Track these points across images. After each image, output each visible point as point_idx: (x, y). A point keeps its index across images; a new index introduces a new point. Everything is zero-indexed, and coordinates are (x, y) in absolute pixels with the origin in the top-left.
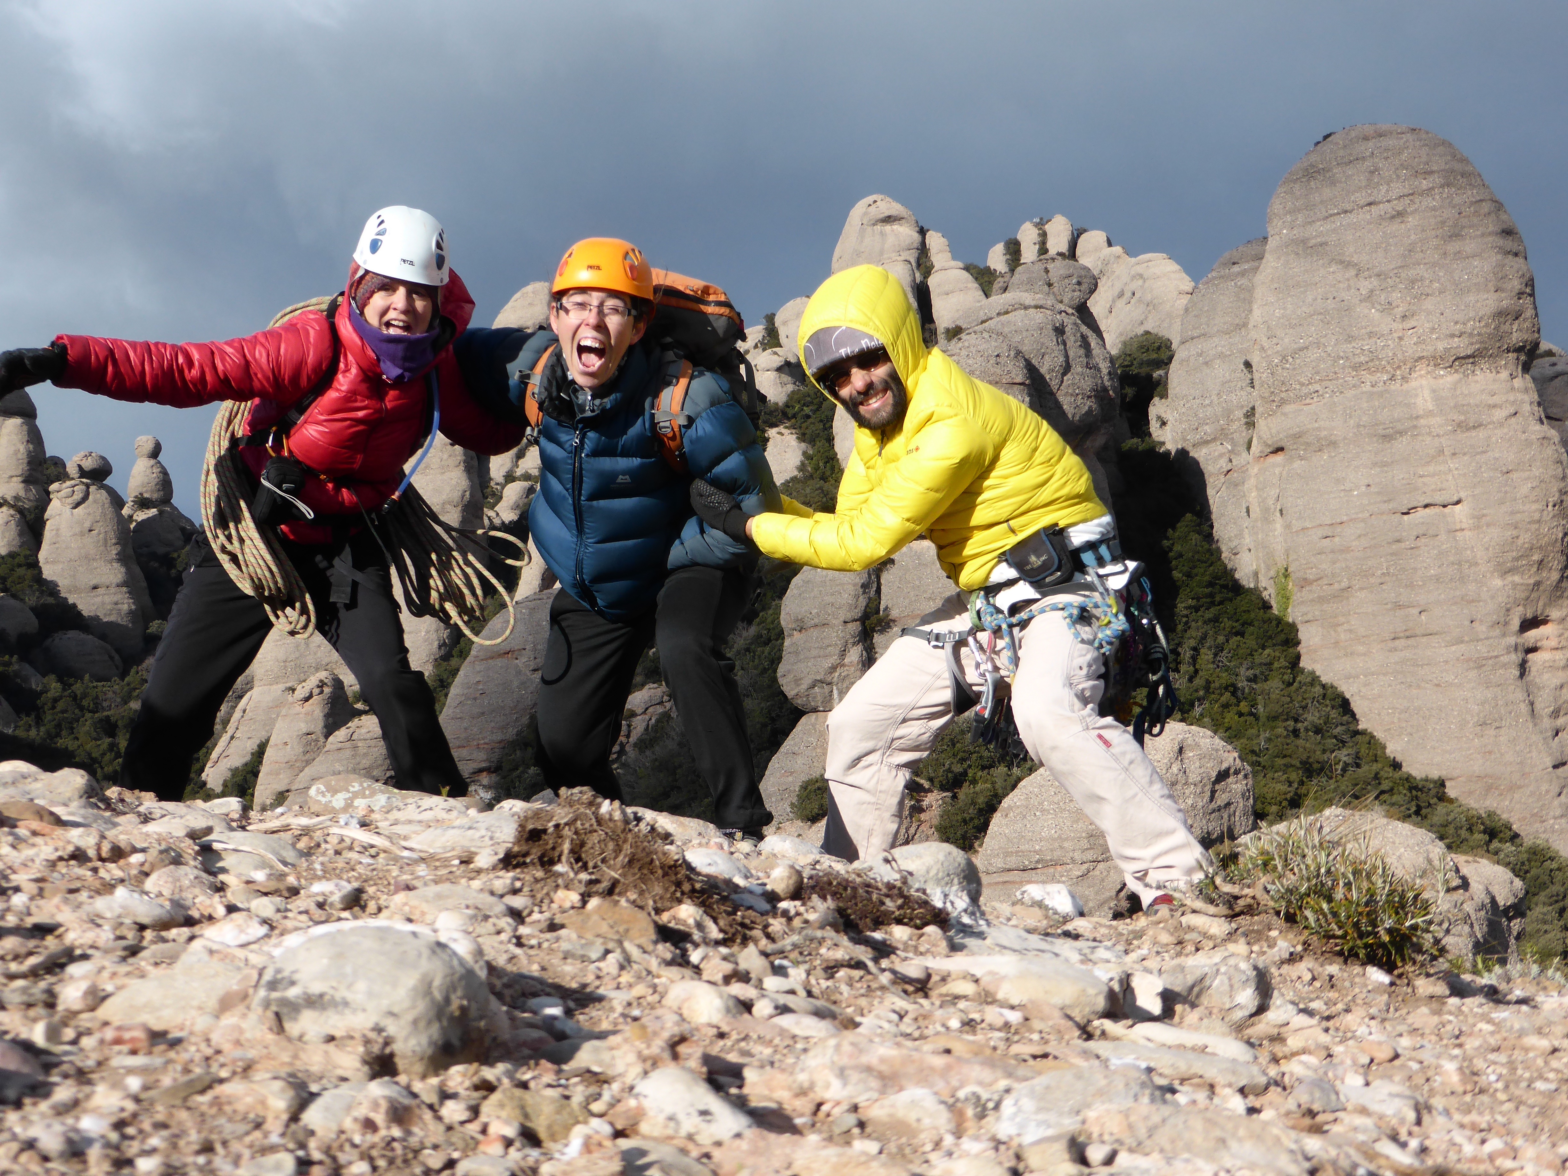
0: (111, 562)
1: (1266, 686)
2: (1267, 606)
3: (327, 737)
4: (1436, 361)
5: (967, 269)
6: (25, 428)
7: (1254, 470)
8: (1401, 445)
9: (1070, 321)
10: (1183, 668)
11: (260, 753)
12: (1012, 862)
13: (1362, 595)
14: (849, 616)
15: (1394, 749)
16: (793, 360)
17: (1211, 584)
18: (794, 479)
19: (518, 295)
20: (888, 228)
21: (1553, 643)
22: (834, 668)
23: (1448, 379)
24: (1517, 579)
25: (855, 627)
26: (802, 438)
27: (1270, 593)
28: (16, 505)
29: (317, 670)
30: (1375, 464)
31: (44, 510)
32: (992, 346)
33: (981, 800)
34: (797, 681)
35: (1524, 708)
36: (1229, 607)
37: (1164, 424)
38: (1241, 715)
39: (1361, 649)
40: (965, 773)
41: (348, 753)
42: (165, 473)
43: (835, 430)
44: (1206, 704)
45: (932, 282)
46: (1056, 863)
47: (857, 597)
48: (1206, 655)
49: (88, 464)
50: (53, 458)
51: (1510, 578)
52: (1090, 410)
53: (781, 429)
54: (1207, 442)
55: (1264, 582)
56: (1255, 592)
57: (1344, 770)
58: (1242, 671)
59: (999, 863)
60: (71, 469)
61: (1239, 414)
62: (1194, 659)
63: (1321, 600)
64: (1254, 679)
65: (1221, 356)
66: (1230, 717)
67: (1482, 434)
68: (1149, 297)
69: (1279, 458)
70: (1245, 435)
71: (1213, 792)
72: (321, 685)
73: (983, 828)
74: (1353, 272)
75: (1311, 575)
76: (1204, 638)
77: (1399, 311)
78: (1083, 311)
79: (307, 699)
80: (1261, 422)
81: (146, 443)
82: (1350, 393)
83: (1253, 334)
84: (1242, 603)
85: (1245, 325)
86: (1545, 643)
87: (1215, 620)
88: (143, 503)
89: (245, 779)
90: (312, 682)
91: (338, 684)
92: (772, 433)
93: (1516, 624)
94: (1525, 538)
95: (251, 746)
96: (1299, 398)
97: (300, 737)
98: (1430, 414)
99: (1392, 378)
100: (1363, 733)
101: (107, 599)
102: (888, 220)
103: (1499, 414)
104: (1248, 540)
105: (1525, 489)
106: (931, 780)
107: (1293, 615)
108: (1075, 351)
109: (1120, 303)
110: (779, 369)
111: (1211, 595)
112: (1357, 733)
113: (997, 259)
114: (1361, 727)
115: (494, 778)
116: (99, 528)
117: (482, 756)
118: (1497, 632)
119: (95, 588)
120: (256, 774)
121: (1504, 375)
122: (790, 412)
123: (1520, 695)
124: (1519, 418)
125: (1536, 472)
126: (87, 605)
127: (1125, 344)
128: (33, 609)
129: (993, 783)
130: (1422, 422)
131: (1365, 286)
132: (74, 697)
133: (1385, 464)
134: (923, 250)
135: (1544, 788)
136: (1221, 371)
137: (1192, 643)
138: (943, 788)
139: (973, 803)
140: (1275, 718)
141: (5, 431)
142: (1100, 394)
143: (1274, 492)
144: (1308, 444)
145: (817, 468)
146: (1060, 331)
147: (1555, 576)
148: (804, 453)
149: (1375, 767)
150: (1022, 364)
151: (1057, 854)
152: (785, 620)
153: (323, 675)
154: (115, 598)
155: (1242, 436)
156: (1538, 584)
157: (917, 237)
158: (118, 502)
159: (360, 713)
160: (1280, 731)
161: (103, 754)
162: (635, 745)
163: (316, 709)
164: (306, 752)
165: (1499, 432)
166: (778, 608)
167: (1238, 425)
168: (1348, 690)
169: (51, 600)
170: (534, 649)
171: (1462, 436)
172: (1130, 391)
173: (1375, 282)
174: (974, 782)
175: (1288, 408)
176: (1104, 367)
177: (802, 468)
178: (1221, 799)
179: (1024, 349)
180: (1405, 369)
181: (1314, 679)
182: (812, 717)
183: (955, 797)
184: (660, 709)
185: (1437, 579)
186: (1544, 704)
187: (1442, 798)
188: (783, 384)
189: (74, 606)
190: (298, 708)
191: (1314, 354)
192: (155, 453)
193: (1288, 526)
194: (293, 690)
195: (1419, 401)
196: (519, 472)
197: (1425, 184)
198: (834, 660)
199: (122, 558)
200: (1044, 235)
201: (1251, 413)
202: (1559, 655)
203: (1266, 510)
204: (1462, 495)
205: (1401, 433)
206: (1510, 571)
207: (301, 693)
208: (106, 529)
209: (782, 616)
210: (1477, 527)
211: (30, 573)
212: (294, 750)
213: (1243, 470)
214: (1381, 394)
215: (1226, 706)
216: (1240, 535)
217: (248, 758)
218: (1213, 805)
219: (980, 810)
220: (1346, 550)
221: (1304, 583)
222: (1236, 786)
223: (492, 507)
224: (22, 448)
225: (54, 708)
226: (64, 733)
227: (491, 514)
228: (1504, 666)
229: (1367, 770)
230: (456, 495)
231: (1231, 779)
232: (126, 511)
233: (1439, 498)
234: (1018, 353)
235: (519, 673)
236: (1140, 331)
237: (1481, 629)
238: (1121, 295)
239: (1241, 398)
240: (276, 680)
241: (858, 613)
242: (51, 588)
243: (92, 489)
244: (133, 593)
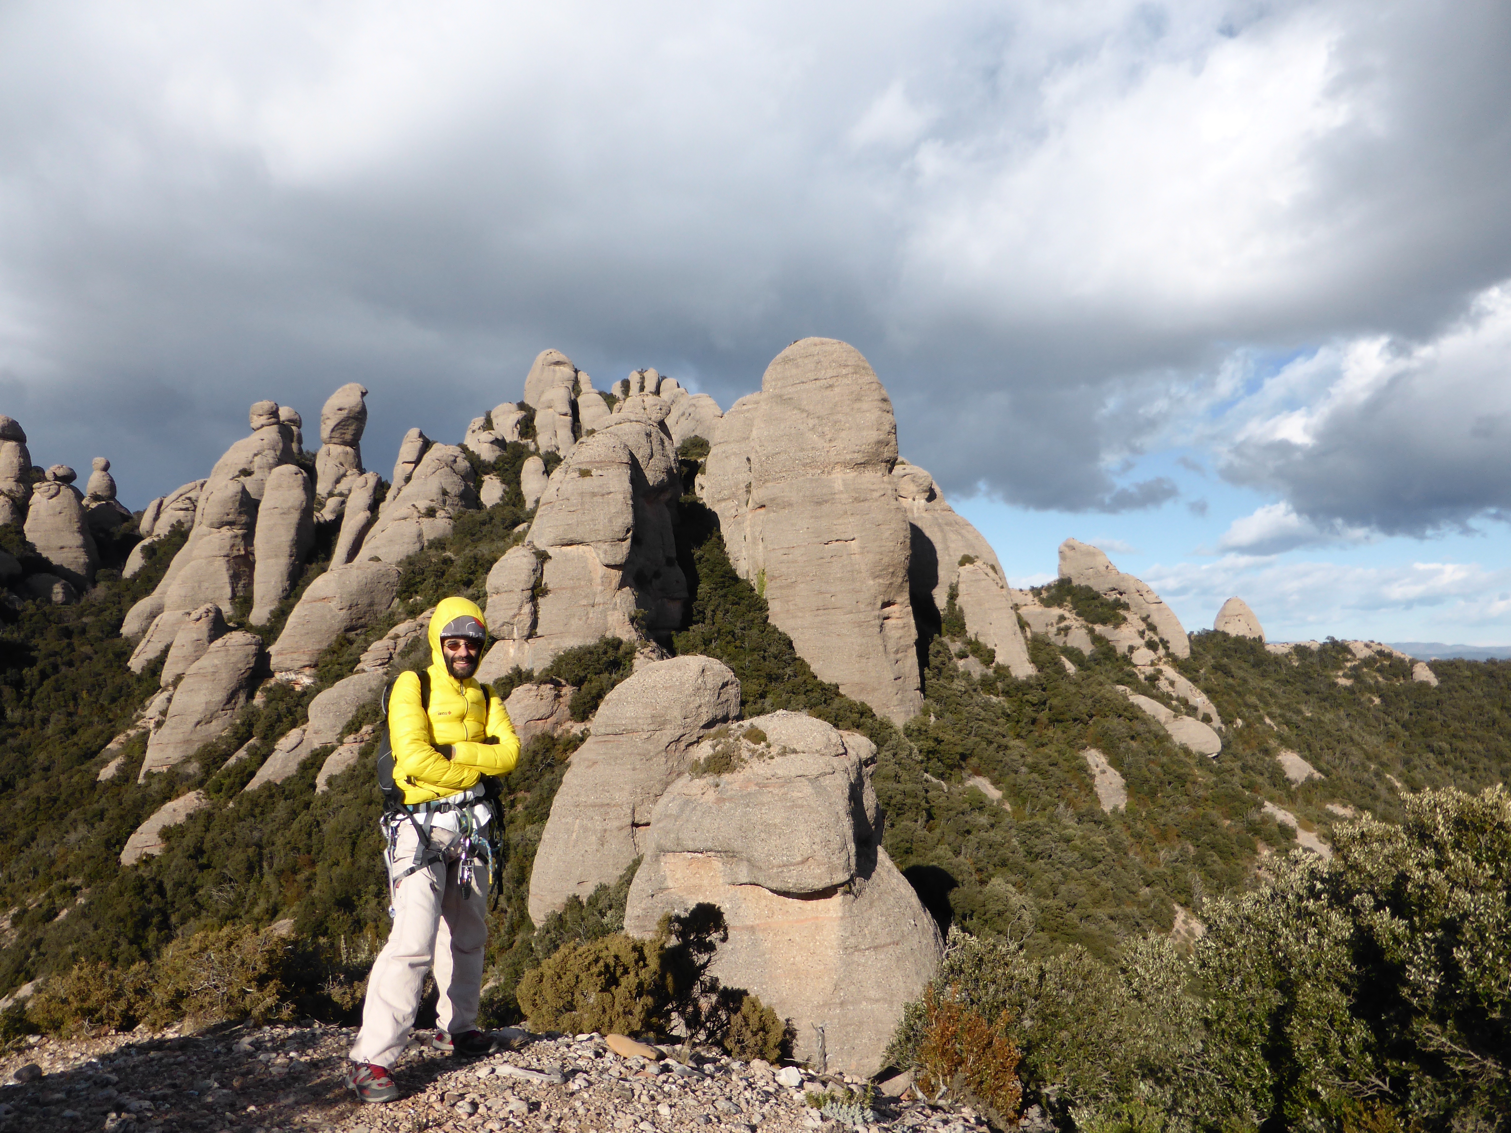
0: (73, 532)
1: (750, 632)
2: (752, 590)
3: (211, 641)
4: (846, 464)
5: (600, 394)
6: (18, 448)
7: (749, 516)
8: (826, 507)
9: (655, 431)
10: (707, 621)
11: (166, 651)
12: (610, 730)
13: (802, 586)
14: (525, 587)
15: (814, 668)
16: (500, 438)
17: (723, 577)
18: (497, 505)
19: (340, 390)
20: (557, 368)
21: (897, 615)
22: (515, 616)
23: (851, 474)
24: (881, 581)
25: (528, 593)
26: (503, 482)
27: (754, 583)
28: (10, 495)
29: (205, 602)
30: (812, 517)
31: (30, 499)
32: (612, 441)
33: (594, 692)
34: (494, 622)
35: (881, 648)
36: (733, 589)
37: (702, 488)
38: (736, 647)
39: (800, 614)
40: (586, 677)
41: (223, 654)
42: (112, 480)
43: (522, 479)
44: (718, 641)
45: (580, 400)
46: (634, 731)
47: (530, 576)
48: (720, 614)
49: (60, 472)
50: (36, 467)
51: (877, 580)
52: (663, 480)
53: (491, 476)
54: (725, 500)
55: (751, 577)
56: (747, 581)
57: (789, 678)
58: (738, 624)
59: (602, 730)
60: (49, 474)
61: (743, 485)
62: (713, 616)
63: (781, 587)
64: (743, 629)
65: (735, 454)
66: (731, 649)
67: (867, 504)
68: (698, 417)
69: (763, 510)
70: (745, 497)
71: (719, 694)
72: (208, 611)
73: (596, 707)
74: (805, 415)
75: (776, 574)
76: (719, 605)
77: (828, 437)
78: (662, 425)
79: (198, 620)
80: (754, 492)
81: (100, 461)
82: (801, 479)
83: (752, 444)
84: (739, 587)
85: (748, 438)
86: (893, 615)
87: (725, 596)
88: (96, 497)
89: (156, 666)
90: (202, 609)
91: (218, 612)
92: (486, 478)
93: (879, 604)
94: (886, 560)
95: (161, 646)
96: (775, 479)
97: (193, 642)
98: (841, 492)
99: (823, 472)
100: (799, 659)
101: (70, 555)
102: (558, 363)
103: (876, 495)
104: (744, 554)
105: (887, 534)
106: (567, 680)
107: (766, 595)
108: (656, 447)
109: (683, 419)
110: (492, 443)
111: (724, 582)
112: (796, 659)
113: (616, 390)
114: (798, 655)
115: (313, 671)
116: (67, 512)
117: (306, 658)
118: (870, 608)
119: (62, 548)
120: (163, 663)
121: (880, 474)
122: (497, 467)
123: (880, 642)
124: (886, 497)
125: (893, 526)
126: (55, 558)
127: (684, 441)
128: (18, 559)
129: (601, 682)
130: (837, 496)
131: (811, 422)
132: (44, 614)
133: (817, 517)
134: (576, 382)
135: (889, 690)
136: (734, 462)
137: (712, 608)
138: (573, 685)
139: (590, 693)
140: (754, 650)
141: (3, 449)
142: (669, 471)
143: (759, 529)
144: (778, 504)
145: (511, 499)
146: (649, 435)
147: (900, 580)
148: (504, 491)
149: (804, 677)
150: (627, 452)
151: (634, 726)
152: (488, 587)
153: (209, 606)
154: (75, 555)
155: (744, 497)
156: (891, 584)
157: (573, 374)
158: (79, 496)
159: (232, 629)
160: (756, 656)
161: (63, 649)
162: (399, 654)
163: (204, 626)
164: (196, 651)
165: (875, 504)
166: (485, 579)
167: (742, 491)
168: (792, 636)
169: (31, 554)
170: (341, 597)
171: (856, 505)
172: (685, 470)
173: (817, 421)
174: (590, 681)
175: (769, 484)
176: (672, 456)
177: (502, 498)
178: (723, 698)
179: (629, 444)
180: (830, 468)
181: (775, 629)
182: (502, 642)
183: (580, 690)
184: (414, 634)
185: (841, 579)
186: (892, 647)
187: (838, 694)
188: (494, 451)
189: (47, 558)
190: (192, 625)
191: (784, 457)
192: (106, 468)
193: (766, 548)
194: (189, 614)
195: (836, 485)
196: (336, 492)
197: (844, 372)
198: (516, 611)
199: (81, 531)
200: (643, 379)
201: (749, 486)
202: (900, 622)
203: (754, 538)
204: (856, 536)
205: (826, 502)
206: (878, 576)
207: (195, 615)
208: (72, 512)
209: (487, 585)
210: (862, 553)
211: (17, 538)
212: (189, 649)
213: (743, 516)
214: (817, 480)
215: (728, 643)
216: (740, 551)
217: (158, 653)
218: (719, 701)
219: (593, 698)
220: (795, 562)
221: (773, 578)
222: (732, 691)
223: (319, 511)
224: (15, 461)
225: (30, 620)
226: (37, 636)
227: (318, 515)
228: (872, 626)
229: (800, 679)
230: (297, 503)
231: (729, 687)
232: (84, 502)
233: (844, 537)
234: (626, 446)
235: (331, 610)
236: (692, 435)
237: (862, 606)
238: (683, 414)
239: (744, 477)
240: (179, 608)
241: (530, 585)
242: (31, 547)
243: (62, 488)
244: (88, 552)
